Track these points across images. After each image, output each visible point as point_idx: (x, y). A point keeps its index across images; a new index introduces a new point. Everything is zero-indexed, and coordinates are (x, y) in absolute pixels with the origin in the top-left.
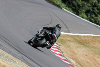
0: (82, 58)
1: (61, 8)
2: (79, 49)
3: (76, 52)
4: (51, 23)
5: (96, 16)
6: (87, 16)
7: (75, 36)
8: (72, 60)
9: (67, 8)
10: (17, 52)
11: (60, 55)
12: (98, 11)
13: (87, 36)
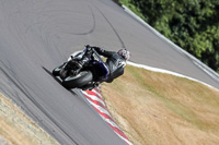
0: (143, 119)
1: (120, 5)
2: (141, 99)
3: (134, 103)
4: (91, 31)
5: (192, 35)
6: (173, 32)
7: (138, 69)
8: (121, 120)
9: (133, 7)
10: (6, 79)
11: (98, 103)
12: (198, 26)
13: (165, 75)
